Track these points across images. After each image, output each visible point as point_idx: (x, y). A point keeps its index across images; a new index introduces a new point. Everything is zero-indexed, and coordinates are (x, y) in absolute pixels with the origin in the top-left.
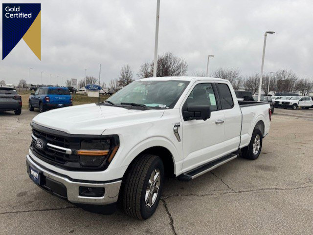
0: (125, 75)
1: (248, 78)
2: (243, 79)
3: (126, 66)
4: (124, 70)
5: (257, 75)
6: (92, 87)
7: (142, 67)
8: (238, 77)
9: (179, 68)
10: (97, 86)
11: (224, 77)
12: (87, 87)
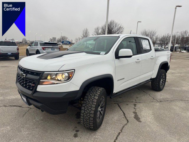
0: (85, 35)
1: (162, 36)
2: (159, 37)
3: (85, 29)
4: (84, 31)
5: (168, 34)
6: (65, 42)
7: (95, 29)
8: (156, 36)
9: (118, 30)
10: (68, 42)
11: (147, 36)
12: (63, 42)
